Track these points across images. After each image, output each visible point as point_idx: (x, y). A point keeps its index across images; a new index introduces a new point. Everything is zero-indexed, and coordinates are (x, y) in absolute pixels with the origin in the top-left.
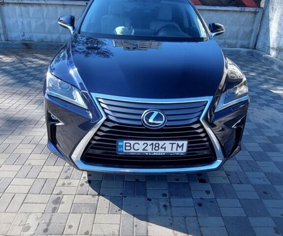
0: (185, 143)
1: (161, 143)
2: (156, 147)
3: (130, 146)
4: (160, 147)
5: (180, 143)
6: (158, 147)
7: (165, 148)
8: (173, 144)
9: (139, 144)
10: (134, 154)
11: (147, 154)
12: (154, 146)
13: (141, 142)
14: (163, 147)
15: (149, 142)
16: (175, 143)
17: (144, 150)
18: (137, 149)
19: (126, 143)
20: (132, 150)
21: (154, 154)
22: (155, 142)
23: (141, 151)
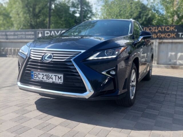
0: (62, 76)
1: (50, 75)
2: (48, 77)
3: (36, 75)
4: (50, 77)
5: (60, 76)
6: (49, 77)
7: (52, 78)
8: (56, 76)
9: (40, 74)
10: (38, 80)
11: (44, 81)
12: (47, 77)
13: (41, 74)
14: (51, 77)
15: (45, 74)
16: (57, 76)
17: (42, 78)
18: (39, 77)
19: (34, 73)
20: (37, 79)
21: (47, 82)
22: (47, 74)
23: (41, 79)
